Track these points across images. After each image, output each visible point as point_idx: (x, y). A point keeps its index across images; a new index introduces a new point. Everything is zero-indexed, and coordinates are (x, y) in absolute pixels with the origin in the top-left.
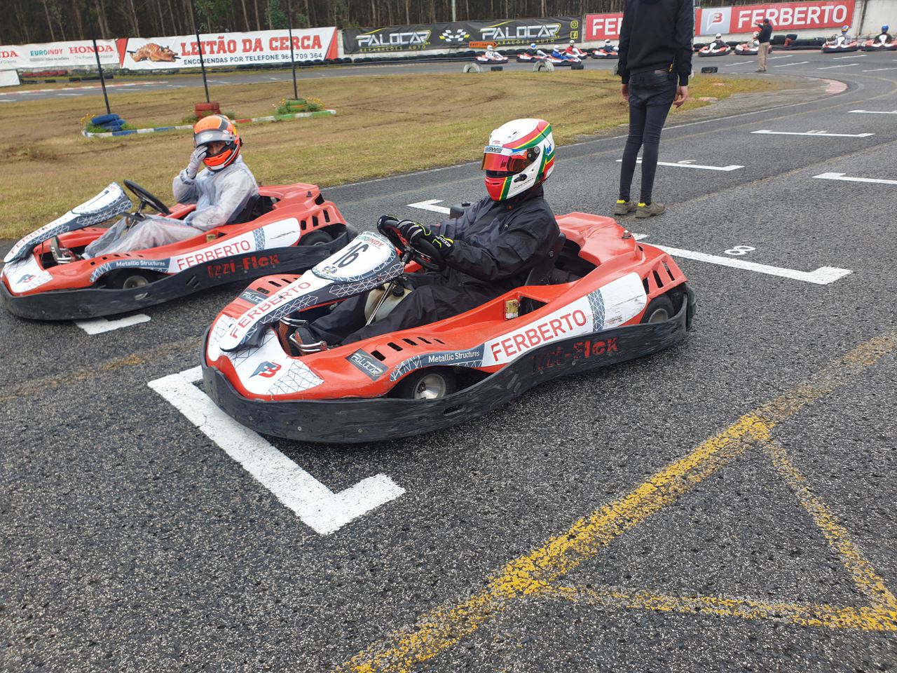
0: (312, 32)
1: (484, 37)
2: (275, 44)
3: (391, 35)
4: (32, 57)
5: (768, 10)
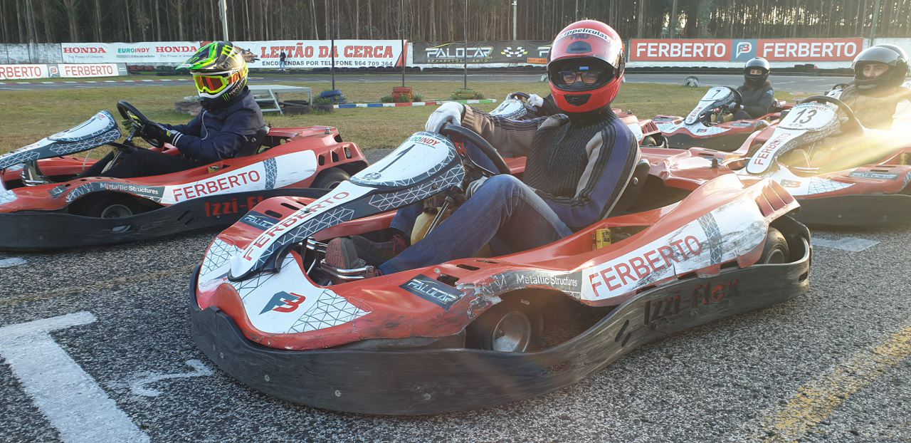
0: (385, 43)
1: (540, 54)
2: (349, 52)
3: (457, 49)
4: (119, 54)
5: (787, 44)
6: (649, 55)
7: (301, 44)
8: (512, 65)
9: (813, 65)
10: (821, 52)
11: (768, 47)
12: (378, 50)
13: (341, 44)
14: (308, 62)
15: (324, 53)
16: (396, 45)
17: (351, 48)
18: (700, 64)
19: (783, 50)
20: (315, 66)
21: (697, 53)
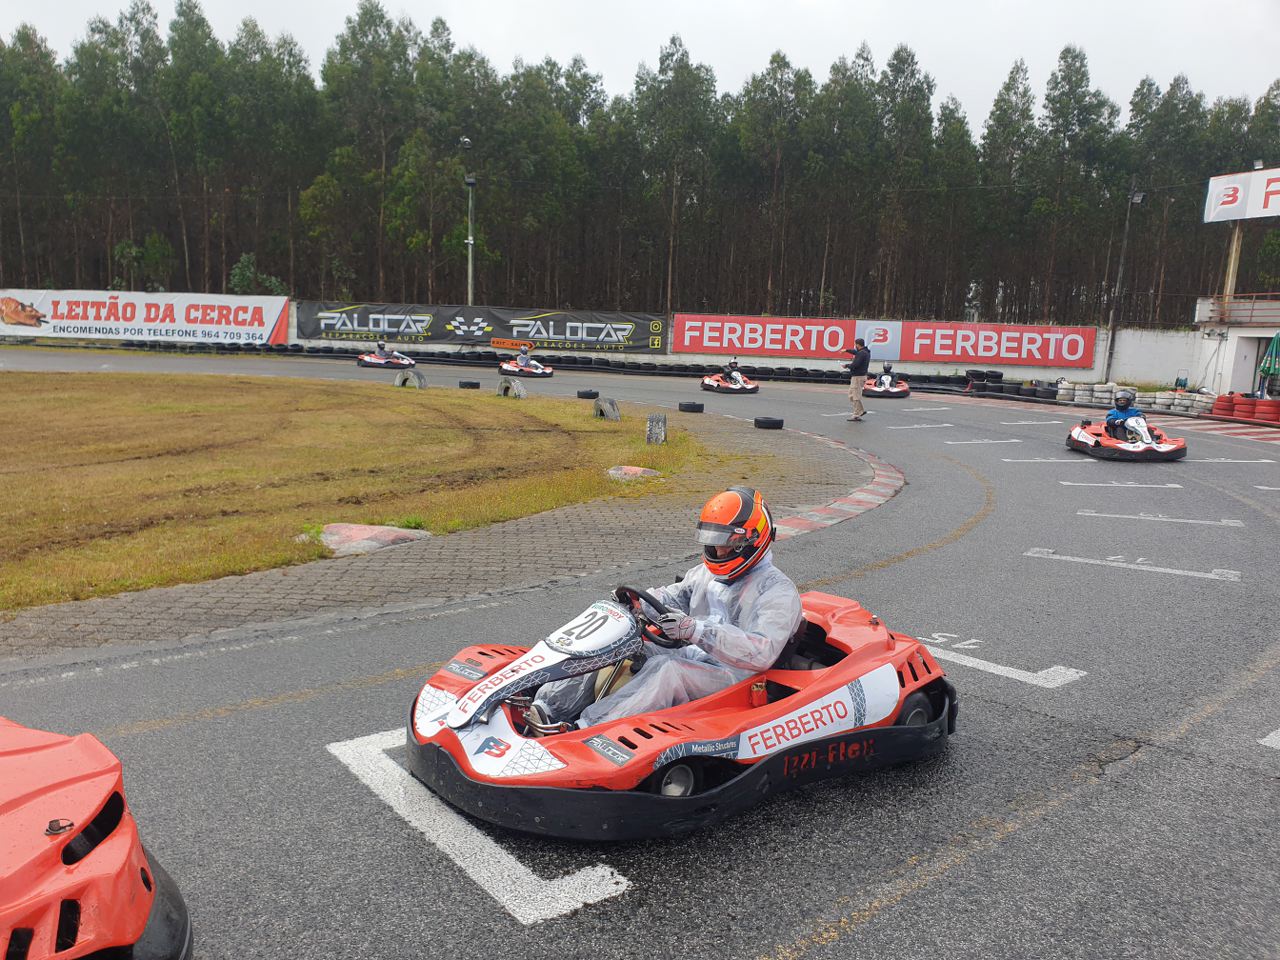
0: (252, 301)
1: (515, 333)
2: (193, 314)
3: (372, 316)
5: (959, 332)
6: (706, 343)
7: (117, 298)
8: (465, 350)
9: (998, 377)
10: (1019, 350)
11: (922, 336)
12: (241, 313)
13: (181, 300)
14: (126, 330)
15: (152, 316)
16: (273, 306)
17: (196, 307)
18: (792, 364)
19: (949, 342)
20: (137, 338)
21: (792, 343)
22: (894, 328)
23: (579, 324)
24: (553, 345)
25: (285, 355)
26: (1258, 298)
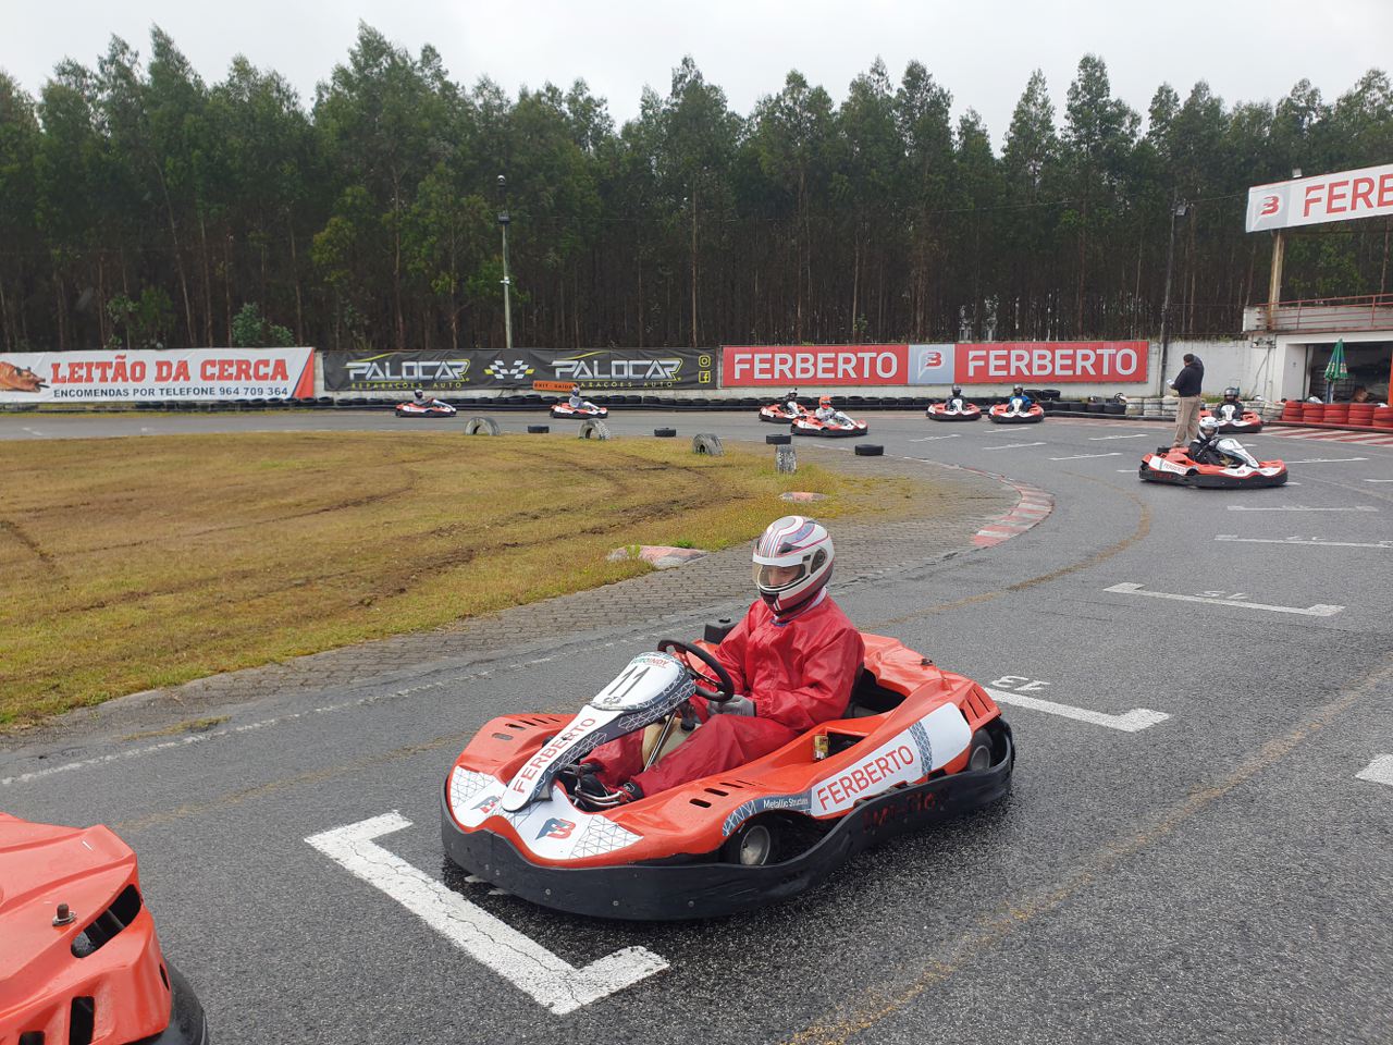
0: (274, 354)
1: (558, 375)
3: (404, 364)
5: (1012, 351)
6: (757, 376)
7: (124, 357)
8: (507, 394)
9: (1056, 395)
10: (1073, 367)
11: (975, 358)
12: (261, 367)
13: (194, 357)
14: (135, 391)
15: (164, 374)
16: (297, 358)
17: (213, 363)
18: (847, 392)
19: (1003, 363)
20: (148, 398)
21: (845, 371)
22: (947, 351)
23: (625, 362)
24: (598, 385)
25: (315, 409)
26: (1304, 305)
